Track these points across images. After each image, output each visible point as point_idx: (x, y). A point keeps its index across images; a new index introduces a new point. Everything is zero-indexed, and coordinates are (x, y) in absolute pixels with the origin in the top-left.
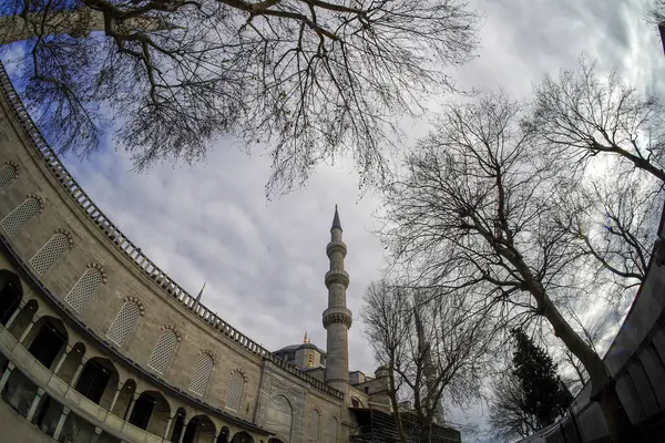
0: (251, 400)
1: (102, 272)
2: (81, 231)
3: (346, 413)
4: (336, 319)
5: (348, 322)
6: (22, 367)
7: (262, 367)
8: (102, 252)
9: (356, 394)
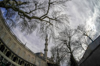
0: (34, 61)
1: (15, 44)
2: (12, 38)
3: (47, 63)
4: (46, 50)
5: (47, 51)
6: (6, 58)
7: (36, 57)
8: (15, 41)
9: (48, 60)
